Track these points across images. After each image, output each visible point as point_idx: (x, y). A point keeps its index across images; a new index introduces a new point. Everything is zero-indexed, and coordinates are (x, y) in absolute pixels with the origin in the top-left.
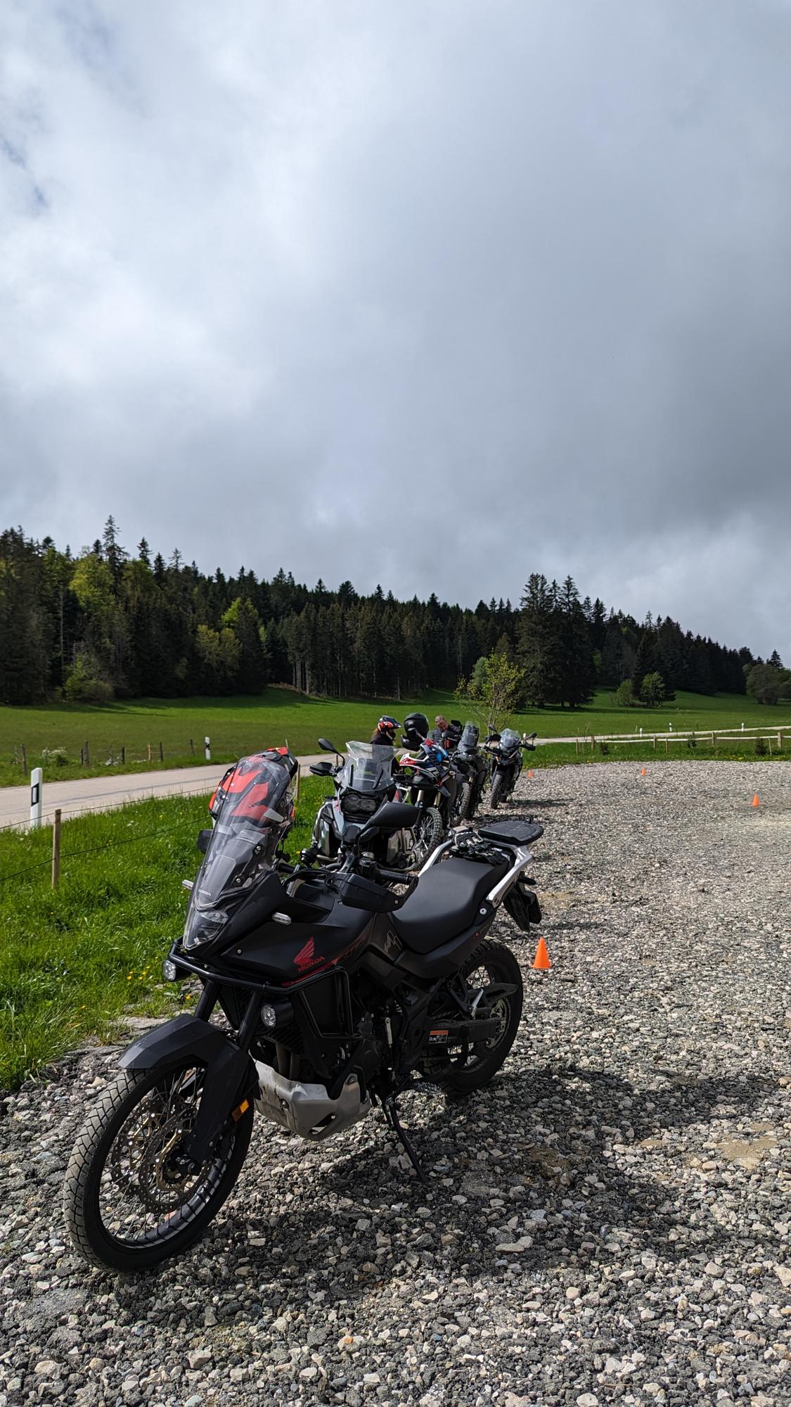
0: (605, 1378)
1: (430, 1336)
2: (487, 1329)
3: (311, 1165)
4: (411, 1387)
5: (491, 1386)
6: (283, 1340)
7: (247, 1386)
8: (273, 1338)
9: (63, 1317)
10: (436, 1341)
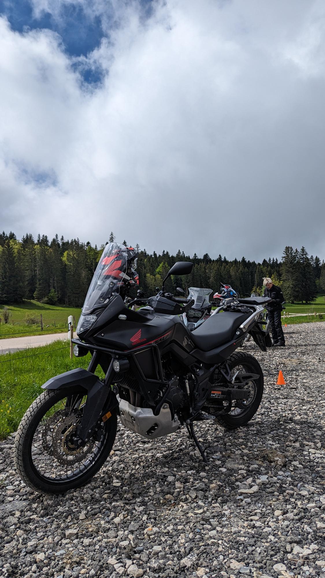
0: (292, 556)
1: (194, 530)
2: (227, 528)
3: (152, 454)
4: (177, 553)
5: (224, 556)
6: (116, 527)
7: (90, 548)
8: (111, 526)
9: (13, 512)
10: (197, 532)
